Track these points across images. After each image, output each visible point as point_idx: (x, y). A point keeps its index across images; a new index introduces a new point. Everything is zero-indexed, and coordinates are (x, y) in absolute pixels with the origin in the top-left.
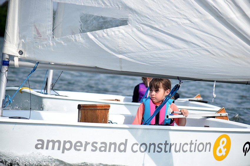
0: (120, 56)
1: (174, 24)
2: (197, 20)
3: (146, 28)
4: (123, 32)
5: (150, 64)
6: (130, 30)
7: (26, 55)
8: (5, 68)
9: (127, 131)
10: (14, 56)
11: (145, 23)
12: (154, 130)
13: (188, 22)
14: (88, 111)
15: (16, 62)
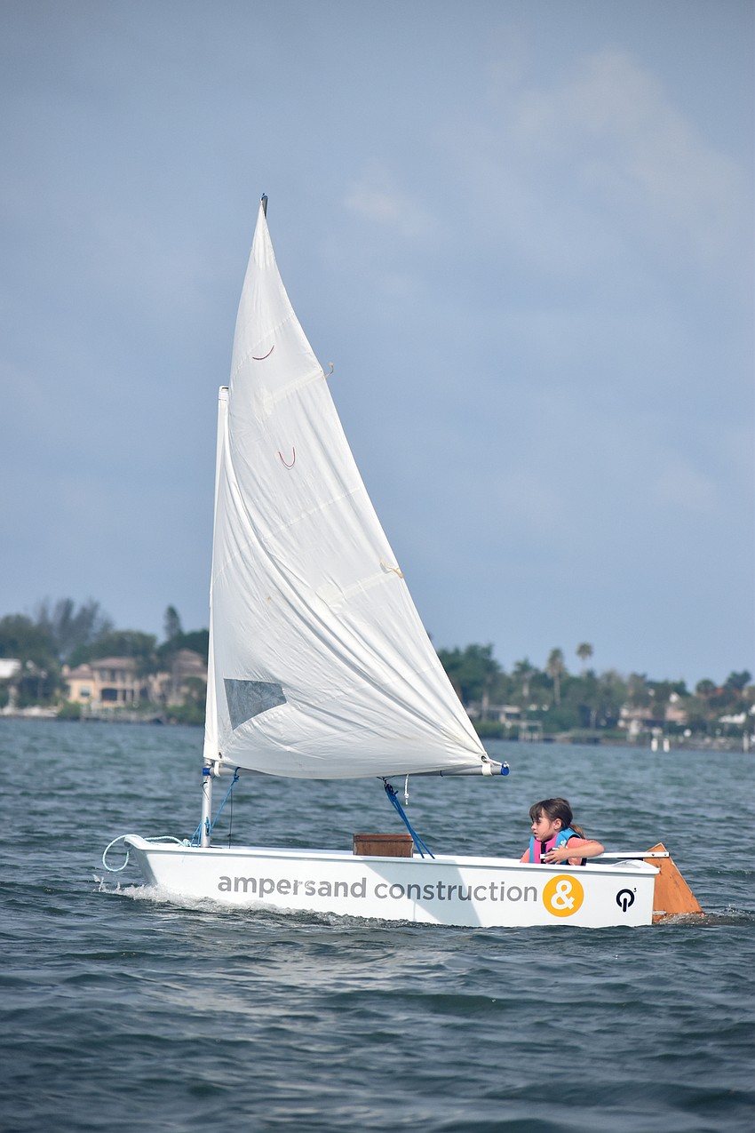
0: (288, 748)
1: (328, 698)
2: (350, 691)
3: (304, 706)
4: (282, 713)
5: (323, 757)
6: (289, 711)
7: (226, 759)
8: (208, 779)
9: (363, 865)
10: (214, 761)
11: (299, 699)
12: (428, 866)
13: (342, 694)
14: (371, 843)
15: (216, 770)
